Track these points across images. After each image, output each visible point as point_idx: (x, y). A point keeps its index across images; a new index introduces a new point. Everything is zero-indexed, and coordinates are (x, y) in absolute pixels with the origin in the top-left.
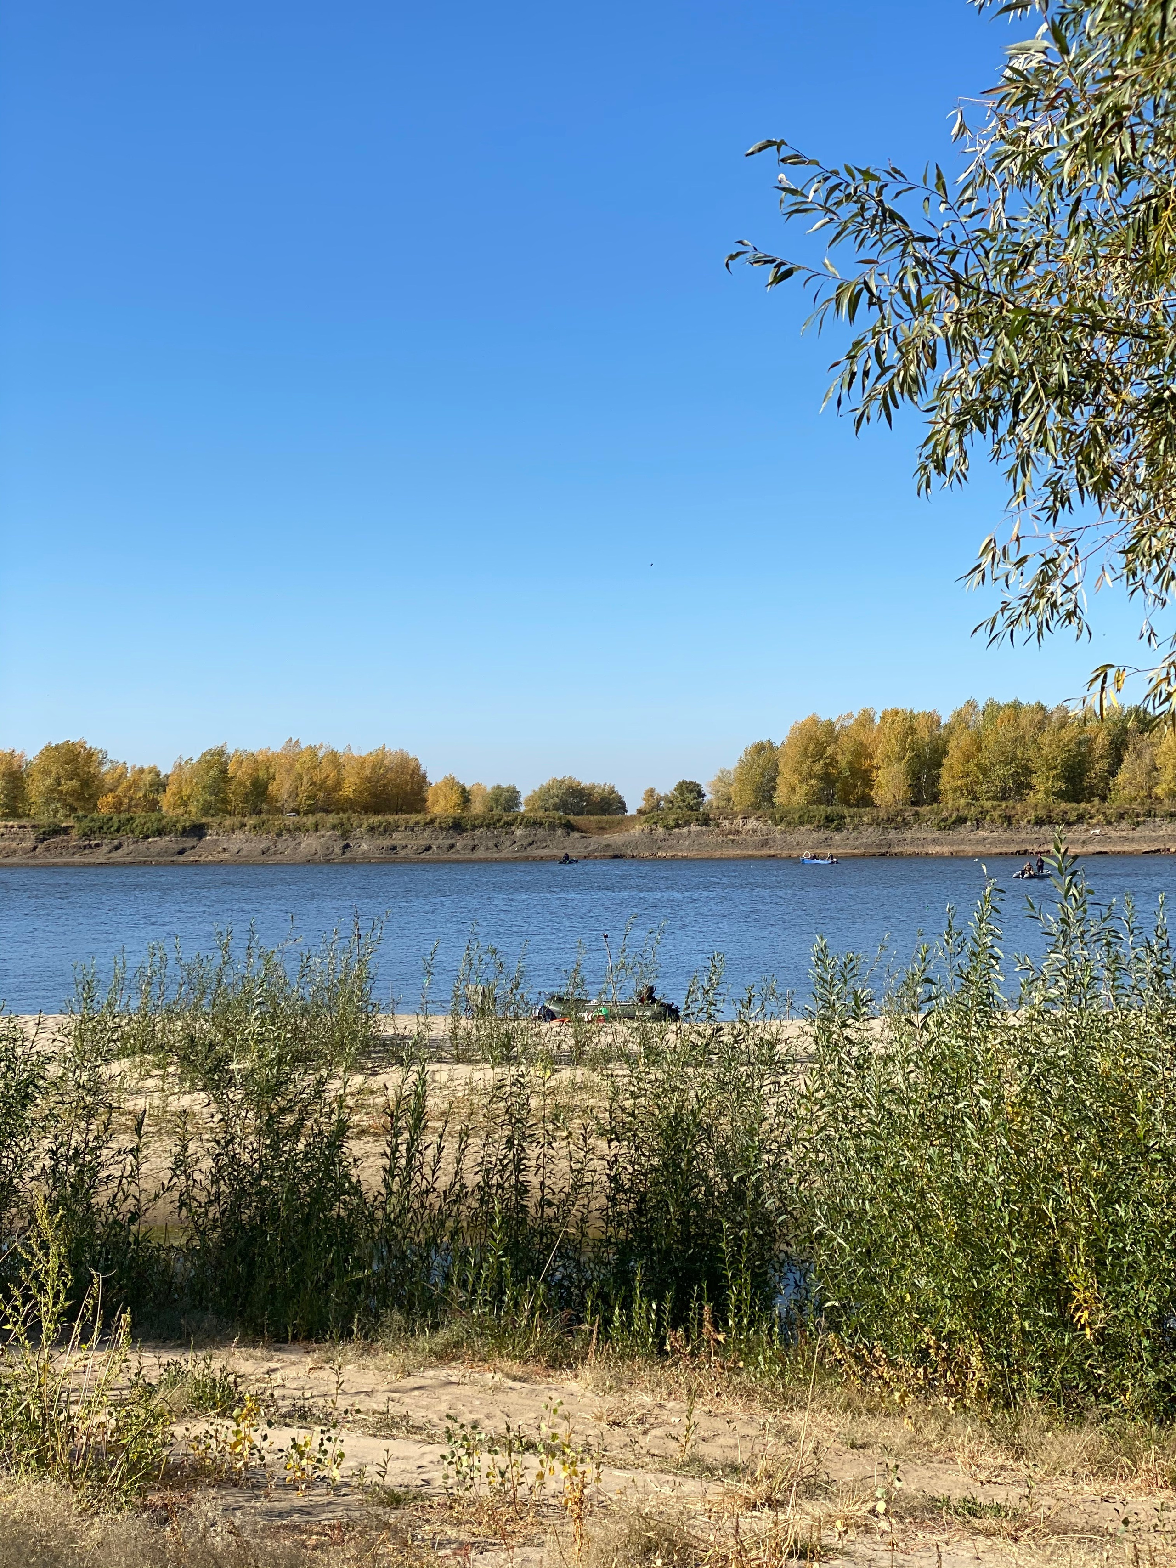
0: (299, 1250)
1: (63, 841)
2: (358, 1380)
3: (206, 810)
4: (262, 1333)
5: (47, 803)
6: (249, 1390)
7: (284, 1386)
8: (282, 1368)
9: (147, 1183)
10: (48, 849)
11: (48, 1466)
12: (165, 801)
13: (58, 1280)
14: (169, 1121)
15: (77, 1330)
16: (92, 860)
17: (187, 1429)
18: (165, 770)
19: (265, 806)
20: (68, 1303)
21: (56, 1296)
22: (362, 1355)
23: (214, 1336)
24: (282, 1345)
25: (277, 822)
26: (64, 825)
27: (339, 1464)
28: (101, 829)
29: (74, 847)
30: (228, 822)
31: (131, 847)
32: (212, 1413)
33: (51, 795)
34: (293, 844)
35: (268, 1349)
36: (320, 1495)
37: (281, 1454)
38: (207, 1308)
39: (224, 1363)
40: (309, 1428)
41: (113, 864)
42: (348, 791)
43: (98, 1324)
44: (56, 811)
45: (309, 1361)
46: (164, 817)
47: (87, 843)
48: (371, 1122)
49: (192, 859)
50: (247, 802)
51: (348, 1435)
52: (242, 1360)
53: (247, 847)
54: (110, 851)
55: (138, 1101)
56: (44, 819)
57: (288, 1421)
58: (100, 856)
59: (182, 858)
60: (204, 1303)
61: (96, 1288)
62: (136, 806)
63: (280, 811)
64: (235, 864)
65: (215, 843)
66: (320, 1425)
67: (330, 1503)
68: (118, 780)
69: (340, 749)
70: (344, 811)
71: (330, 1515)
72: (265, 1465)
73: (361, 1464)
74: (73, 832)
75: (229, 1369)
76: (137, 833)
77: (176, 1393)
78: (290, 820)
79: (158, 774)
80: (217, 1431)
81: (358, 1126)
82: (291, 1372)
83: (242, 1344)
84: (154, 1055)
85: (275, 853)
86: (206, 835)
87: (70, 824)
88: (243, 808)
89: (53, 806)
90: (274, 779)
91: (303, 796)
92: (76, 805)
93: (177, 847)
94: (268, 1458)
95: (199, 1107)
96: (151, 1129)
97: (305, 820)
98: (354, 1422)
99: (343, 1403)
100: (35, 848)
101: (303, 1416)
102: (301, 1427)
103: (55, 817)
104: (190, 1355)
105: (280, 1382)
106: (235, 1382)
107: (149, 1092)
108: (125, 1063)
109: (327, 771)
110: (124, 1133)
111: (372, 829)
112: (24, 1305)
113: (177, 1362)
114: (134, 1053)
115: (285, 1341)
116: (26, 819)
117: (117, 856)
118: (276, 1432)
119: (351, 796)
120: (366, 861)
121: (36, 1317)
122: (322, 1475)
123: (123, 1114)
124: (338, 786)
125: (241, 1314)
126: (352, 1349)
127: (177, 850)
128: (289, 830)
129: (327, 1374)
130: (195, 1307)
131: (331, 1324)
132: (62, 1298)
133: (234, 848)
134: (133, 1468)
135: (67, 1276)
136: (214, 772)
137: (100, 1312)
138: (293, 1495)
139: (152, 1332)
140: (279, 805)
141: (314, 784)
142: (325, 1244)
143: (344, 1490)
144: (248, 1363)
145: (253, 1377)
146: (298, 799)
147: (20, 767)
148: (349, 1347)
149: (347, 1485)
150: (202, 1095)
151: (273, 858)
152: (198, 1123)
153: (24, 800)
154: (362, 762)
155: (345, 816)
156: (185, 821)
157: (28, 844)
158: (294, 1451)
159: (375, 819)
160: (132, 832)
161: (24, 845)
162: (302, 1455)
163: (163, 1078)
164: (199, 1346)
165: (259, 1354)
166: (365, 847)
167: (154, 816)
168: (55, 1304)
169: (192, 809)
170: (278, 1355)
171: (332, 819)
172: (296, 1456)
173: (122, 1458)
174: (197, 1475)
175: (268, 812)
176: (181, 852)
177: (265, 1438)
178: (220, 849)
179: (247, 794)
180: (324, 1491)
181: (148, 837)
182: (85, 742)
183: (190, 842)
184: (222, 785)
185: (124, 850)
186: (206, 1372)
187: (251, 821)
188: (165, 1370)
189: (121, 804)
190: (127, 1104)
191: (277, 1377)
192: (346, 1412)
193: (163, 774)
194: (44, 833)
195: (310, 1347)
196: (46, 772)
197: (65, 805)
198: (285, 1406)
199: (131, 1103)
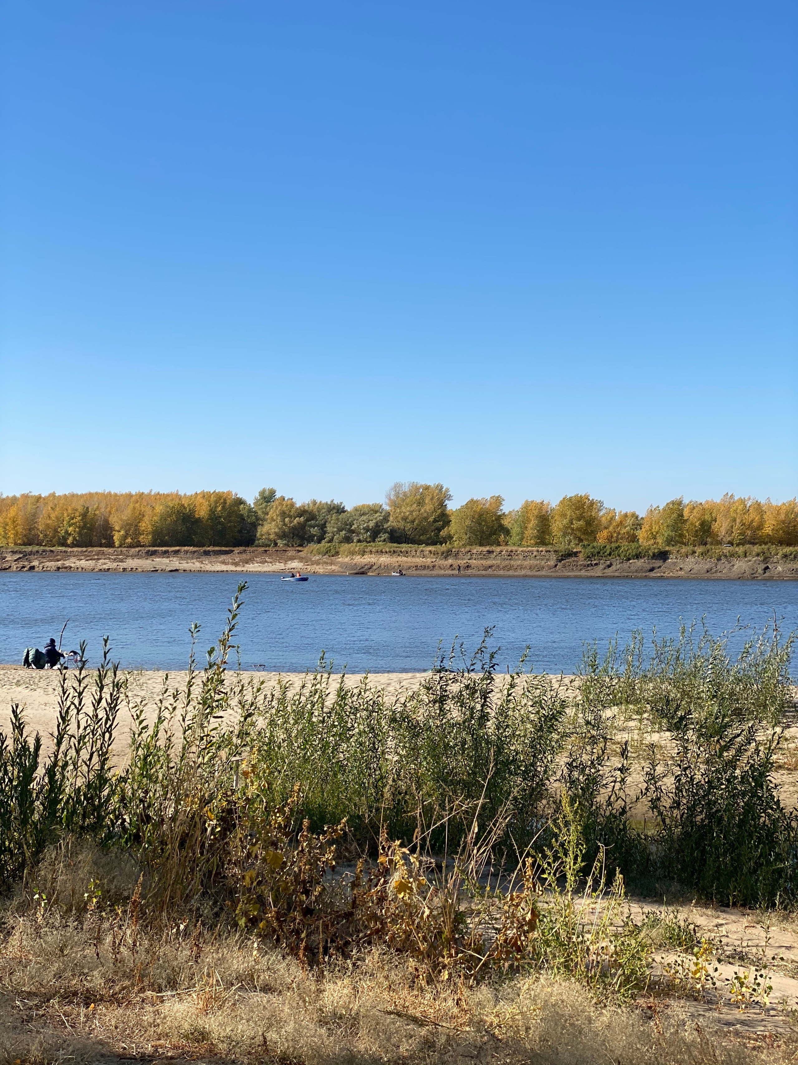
0: (736, 844)
1: (574, 561)
2: (780, 938)
3: (669, 541)
4: (712, 899)
5: (564, 535)
6: (704, 936)
7: (727, 936)
8: (726, 924)
9: (630, 791)
10: (564, 566)
11: (572, 971)
12: (641, 535)
13: (577, 848)
14: (645, 750)
15: (590, 883)
16: (593, 574)
17: (663, 958)
18: (642, 514)
19: (709, 540)
20: (583, 864)
21: (576, 858)
22: (782, 921)
23: (679, 898)
24: (726, 909)
25: (717, 550)
26: (575, 550)
27: (769, 994)
28: (598, 553)
29: (581, 565)
30: (684, 550)
31: (618, 566)
32: (678, 949)
33: (567, 530)
34: (728, 566)
35: (716, 910)
36: (755, 1014)
37: (727, 982)
38: (673, 878)
39: (686, 916)
40: (747, 967)
41: (606, 577)
42: (768, 530)
43: (603, 881)
44: (570, 542)
45: (745, 921)
46: (640, 546)
47: (589, 562)
48: (786, 760)
49: (659, 575)
50: (697, 536)
51: (774, 975)
52: (698, 916)
53: (696, 567)
54: (605, 568)
55: (624, 736)
56: (563, 547)
57: (731, 960)
58: (598, 571)
59: (652, 574)
60: (671, 875)
61: (601, 855)
62: (622, 538)
63: (720, 543)
64: (688, 579)
65: (675, 564)
66: (754, 966)
67: (763, 1020)
68: (610, 521)
69: (763, 501)
70: (766, 543)
71: (763, 1028)
72: (716, 988)
73: (784, 996)
74: (581, 555)
75: (690, 921)
76: (622, 557)
77: (654, 933)
78: (727, 549)
79: (637, 517)
80: (683, 961)
81: (777, 762)
82: (732, 927)
83: (697, 904)
84: (635, 705)
85: (716, 572)
86: (668, 558)
87: (578, 550)
88: (694, 540)
89: (567, 538)
90: (716, 521)
91: (735, 533)
92: (582, 537)
93: (649, 567)
94: (718, 984)
95: (664, 742)
96: (633, 755)
97: (737, 549)
98: (777, 966)
99: (770, 952)
100: (556, 566)
101: (742, 959)
102: (741, 966)
103: (569, 544)
104: (663, 908)
105: (724, 933)
106: (694, 930)
107: (629, 730)
108: (615, 709)
109: (753, 515)
110: (615, 756)
111: (785, 556)
112: (554, 862)
113: (654, 913)
114: (621, 703)
115: (728, 906)
116: (550, 546)
117: (609, 572)
118: (723, 967)
119: (770, 533)
120: (781, 579)
121: (562, 871)
122: (756, 1000)
123: (614, 743)
124: (760, 526)
125: (696, 884)
126: (776, 916)
127: (649, 568)
128: (726, 556)
129: (758, 931)
130: (665, 877)
131: (760, 897)
132: (579, 859)
133: (687, 568)
134: (627, 980)
135: (582, 845)
136: (675, 515)
137: (604, 872)
138: (736, 1011)
139: (637, 891)
140: (719, 539)
141: (743, 524)
142: (755, 842)
143: (772, 1013)
144: (702, 918)
145: (706, 928)
146: (733, 535)
147: (547, 512)
148: (773, 915)
149: (773, 1009)
150: (668, 734)
151: (715, 575)
152: (663, 753)
153: (549, 534)
154: (778, 510)
155: (767, 547)
156: (655, 549)
157: (552, 563)
158: (736, 981)
159: (788, 550)
160: (619, 556)
161: (549, 563)
162: (742, 984)
163: (640, 721)
164: (669, 903)
165: (710, 913)
166: (780, 568)
167: (634, 545)
168: (575, 864)
169: (660, 540)
170: (723, 915)
171: (756, 549)
172: (738, 985)
173: (620, 972)
174: (670, 990)
175: (712, 544)
176: (652, 570)
177: (716, 970)
178: (678, 568)
179: (697, 531)
180: (758, 1011)
181: (629, 559)
182: (589, 496)
183: (658, 563)
184: (679, 525)
185: (614, 568)
186: (674, 921)
187: (699, 550)
188: (647, 917)
189: (612, 537)
190: (617, 737)
191: (723, 930)
192: (773, 958)
193: (640, 517)
194: (562, 555)
195: (745, 912)
196: (564, 515)
197: (575, 537)
198: (729, 950)
199: (620, 736)
